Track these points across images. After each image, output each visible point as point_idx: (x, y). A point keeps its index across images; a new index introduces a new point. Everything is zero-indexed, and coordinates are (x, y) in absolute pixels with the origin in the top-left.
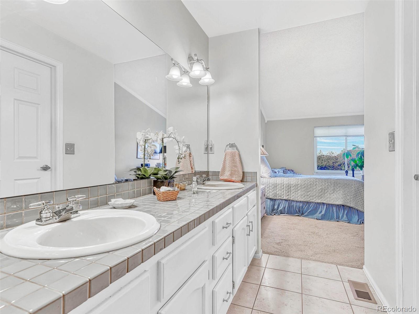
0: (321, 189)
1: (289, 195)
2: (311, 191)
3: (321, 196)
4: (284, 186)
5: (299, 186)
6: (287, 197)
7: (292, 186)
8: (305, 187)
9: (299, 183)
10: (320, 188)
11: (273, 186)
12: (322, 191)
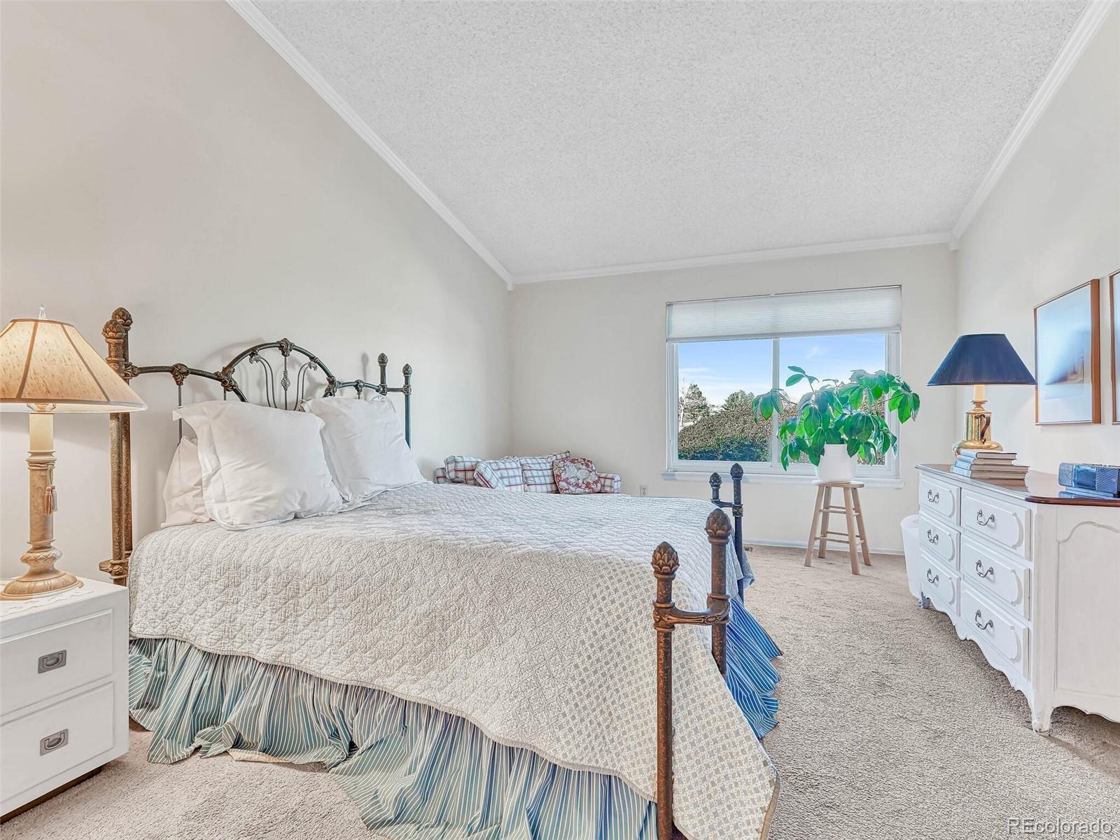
0: (426, 615)
1: (284, 634)
2: (383, 623)
3: (426, 655)
4: (270, 580)
5: (332, 584)
6: (273, 651)
7: (301, 583)
8: (356, 596)
9: (333, 568)
10: (425, 607)
11: (223, 581)
12: (431, 628)
